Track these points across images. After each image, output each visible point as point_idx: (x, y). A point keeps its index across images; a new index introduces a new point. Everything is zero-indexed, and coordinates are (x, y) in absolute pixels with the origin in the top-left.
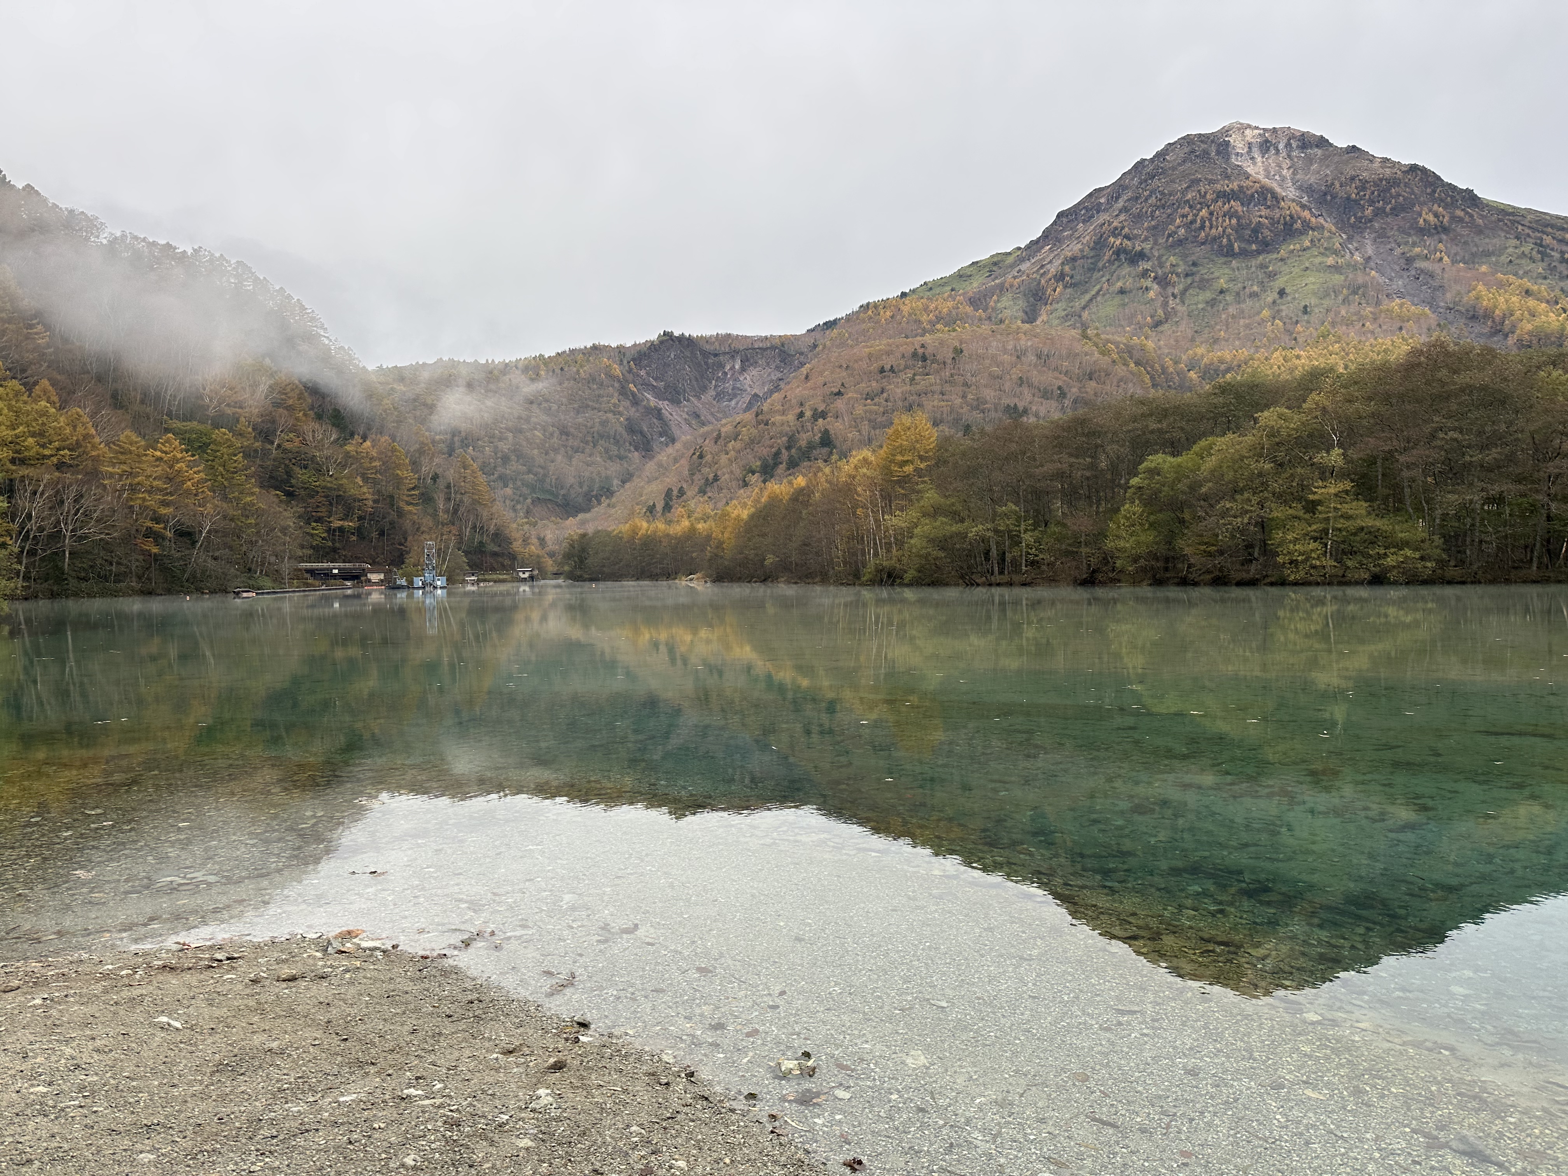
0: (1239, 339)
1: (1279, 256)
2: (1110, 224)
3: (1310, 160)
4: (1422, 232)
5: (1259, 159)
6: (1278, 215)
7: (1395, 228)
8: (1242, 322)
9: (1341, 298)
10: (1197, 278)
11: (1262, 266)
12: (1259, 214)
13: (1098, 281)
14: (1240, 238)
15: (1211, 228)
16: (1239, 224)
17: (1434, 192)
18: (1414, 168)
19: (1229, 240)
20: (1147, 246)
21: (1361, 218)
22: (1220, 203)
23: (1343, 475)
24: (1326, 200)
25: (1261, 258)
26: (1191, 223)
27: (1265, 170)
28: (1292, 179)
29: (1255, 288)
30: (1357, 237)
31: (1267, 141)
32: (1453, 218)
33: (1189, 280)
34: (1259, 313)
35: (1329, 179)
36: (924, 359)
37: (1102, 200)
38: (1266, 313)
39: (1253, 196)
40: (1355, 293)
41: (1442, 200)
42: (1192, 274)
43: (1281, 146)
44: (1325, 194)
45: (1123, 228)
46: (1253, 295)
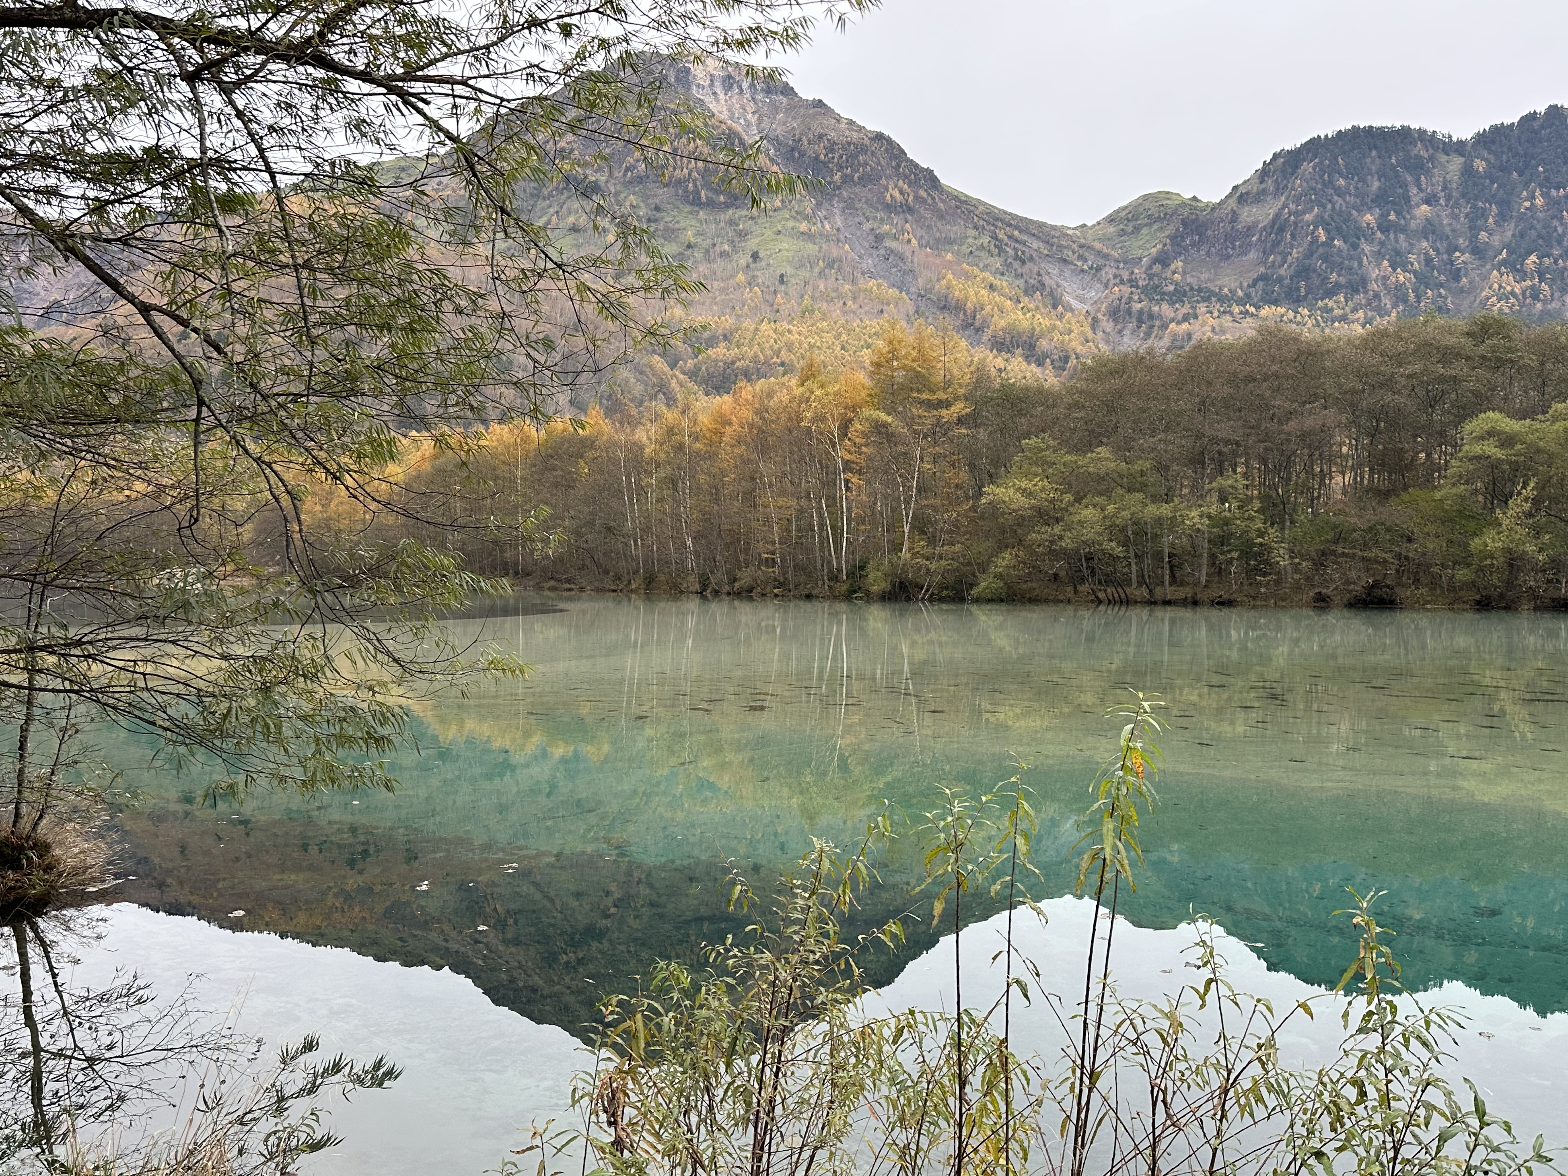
0: (716, 303)
1: (748, 213)
3: (775, 108)
4: (890, 208)
5: (722, 96)
7: (864, 199)
8: (716, 284)
9: (817, 270)
10: (661, 227)
11: (732, 223)
13: (544, 211)
14: (707, 185)
15: (675, 168)
16: (706, 169)
17: (899, 166)
18: (879, 137)
19: (695, 185)
20: (602, 178)
21: (830, 183)
22: (684, 140)
24: (793, 157)
25: (731, 212)
27: (729, 110)
28: (757, 126)
29: (726, 247)
30: (826, 205)
31: (730, 77)
32: (917, 198)
33: (652, 227)
34: (732, 276)
35: (797, 132)
38: (741, 277)
39: (719, 138)
40: (830, 266)
41: (906, 177)
42: (656, 221)
43: (745, 85)
44: (793, 150)
45: (572, 151)
46: (723, 254)
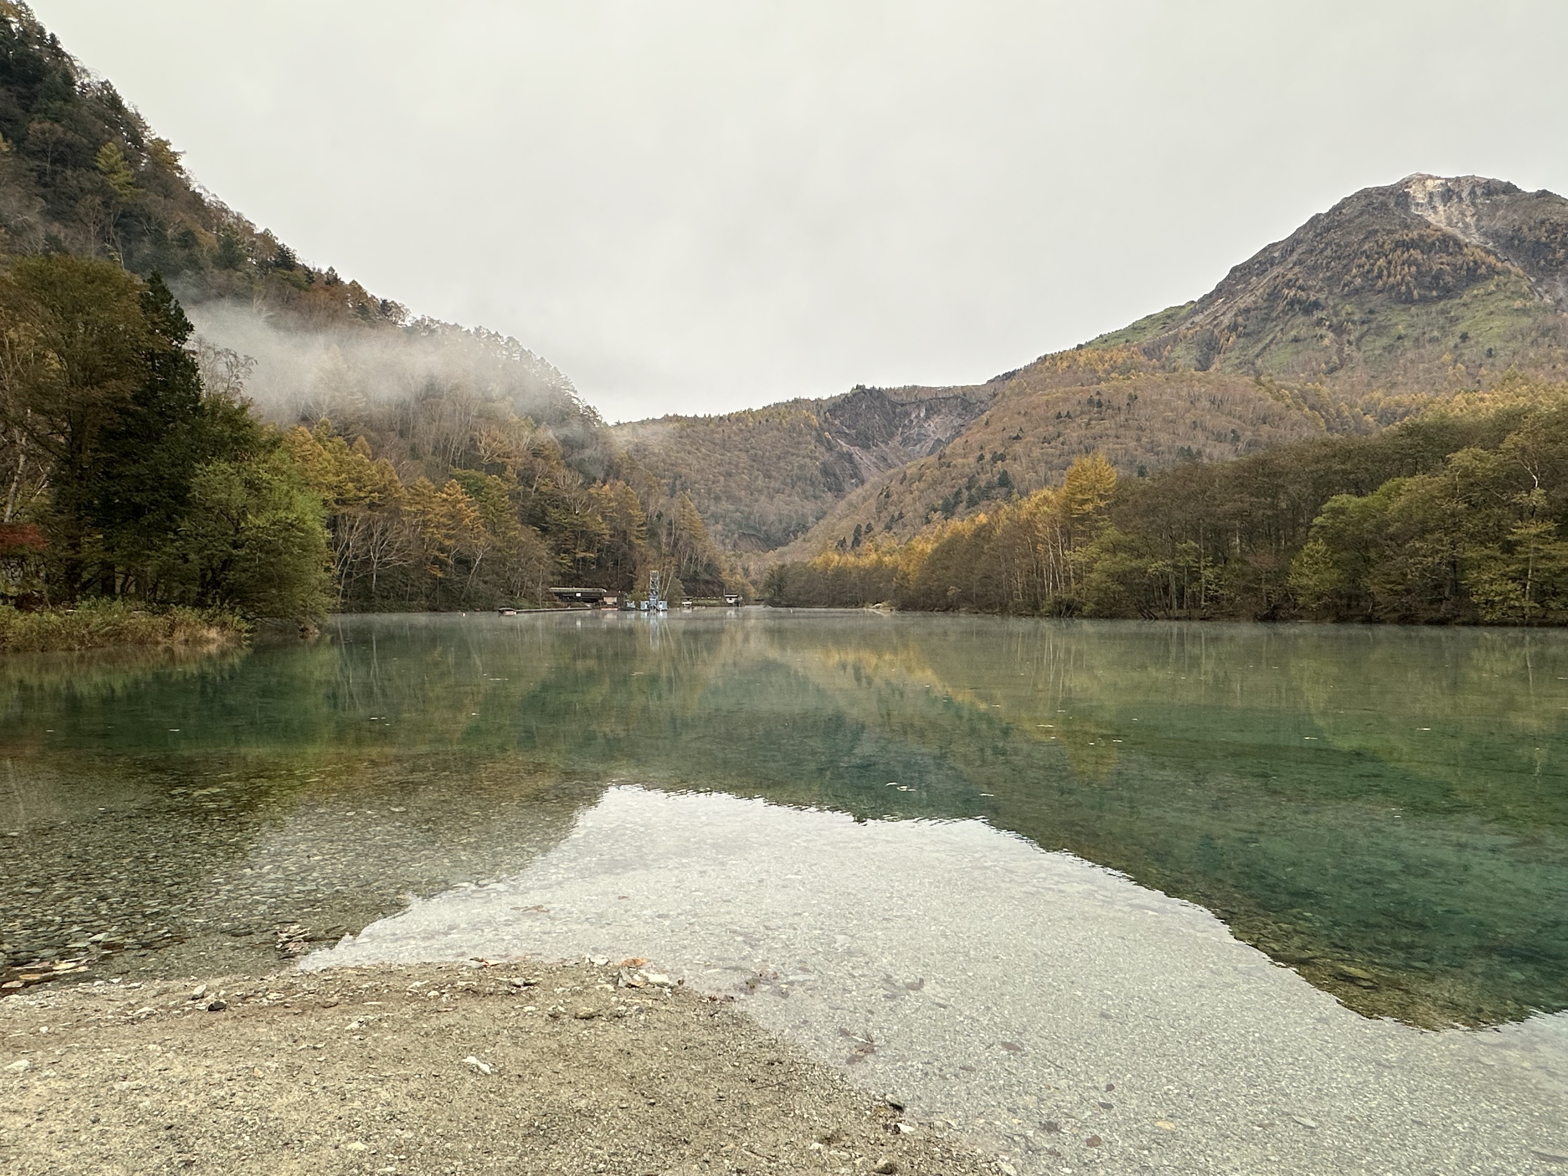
0: (1418, 383)
1: (1462, 301)
2: (1284, 276)
3: (1495, 207)
5: (1441, 208)
6: (1460, 262)
8: (1421, 366)
9: (1529, 340)
10: (1374, 325)
11: (1443, 312)
12: (1440, 262)
13: (1272, 330)
14: (1421, 286)
15: (1389, 276)
16: (1419, 272)
19: (1408, 287)
20: (1322, 296)
21: (1552, 260)
22: (1399, 252)
23: (1544, 516)
24: (1512, 246)
25: (1442, 303)
26: (1368, 272)
27: (1447, 218)
28: (1476, 226)
29: (1436, 333)
30: (1548, 280)
31: (1449, 190)
33: (1366, 327)
34: (1439, 358)
35: (1517, 223)
36: (1100, 404)
37: (1276, 254)
38: (1447, 357)
39: (1434, 244)
40: (1544, 334)
42: (1369, 322)
43: (1464, 195)
44: (1512, 239)
45: (1297, 280)
46: (1433, 340)
